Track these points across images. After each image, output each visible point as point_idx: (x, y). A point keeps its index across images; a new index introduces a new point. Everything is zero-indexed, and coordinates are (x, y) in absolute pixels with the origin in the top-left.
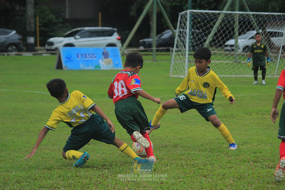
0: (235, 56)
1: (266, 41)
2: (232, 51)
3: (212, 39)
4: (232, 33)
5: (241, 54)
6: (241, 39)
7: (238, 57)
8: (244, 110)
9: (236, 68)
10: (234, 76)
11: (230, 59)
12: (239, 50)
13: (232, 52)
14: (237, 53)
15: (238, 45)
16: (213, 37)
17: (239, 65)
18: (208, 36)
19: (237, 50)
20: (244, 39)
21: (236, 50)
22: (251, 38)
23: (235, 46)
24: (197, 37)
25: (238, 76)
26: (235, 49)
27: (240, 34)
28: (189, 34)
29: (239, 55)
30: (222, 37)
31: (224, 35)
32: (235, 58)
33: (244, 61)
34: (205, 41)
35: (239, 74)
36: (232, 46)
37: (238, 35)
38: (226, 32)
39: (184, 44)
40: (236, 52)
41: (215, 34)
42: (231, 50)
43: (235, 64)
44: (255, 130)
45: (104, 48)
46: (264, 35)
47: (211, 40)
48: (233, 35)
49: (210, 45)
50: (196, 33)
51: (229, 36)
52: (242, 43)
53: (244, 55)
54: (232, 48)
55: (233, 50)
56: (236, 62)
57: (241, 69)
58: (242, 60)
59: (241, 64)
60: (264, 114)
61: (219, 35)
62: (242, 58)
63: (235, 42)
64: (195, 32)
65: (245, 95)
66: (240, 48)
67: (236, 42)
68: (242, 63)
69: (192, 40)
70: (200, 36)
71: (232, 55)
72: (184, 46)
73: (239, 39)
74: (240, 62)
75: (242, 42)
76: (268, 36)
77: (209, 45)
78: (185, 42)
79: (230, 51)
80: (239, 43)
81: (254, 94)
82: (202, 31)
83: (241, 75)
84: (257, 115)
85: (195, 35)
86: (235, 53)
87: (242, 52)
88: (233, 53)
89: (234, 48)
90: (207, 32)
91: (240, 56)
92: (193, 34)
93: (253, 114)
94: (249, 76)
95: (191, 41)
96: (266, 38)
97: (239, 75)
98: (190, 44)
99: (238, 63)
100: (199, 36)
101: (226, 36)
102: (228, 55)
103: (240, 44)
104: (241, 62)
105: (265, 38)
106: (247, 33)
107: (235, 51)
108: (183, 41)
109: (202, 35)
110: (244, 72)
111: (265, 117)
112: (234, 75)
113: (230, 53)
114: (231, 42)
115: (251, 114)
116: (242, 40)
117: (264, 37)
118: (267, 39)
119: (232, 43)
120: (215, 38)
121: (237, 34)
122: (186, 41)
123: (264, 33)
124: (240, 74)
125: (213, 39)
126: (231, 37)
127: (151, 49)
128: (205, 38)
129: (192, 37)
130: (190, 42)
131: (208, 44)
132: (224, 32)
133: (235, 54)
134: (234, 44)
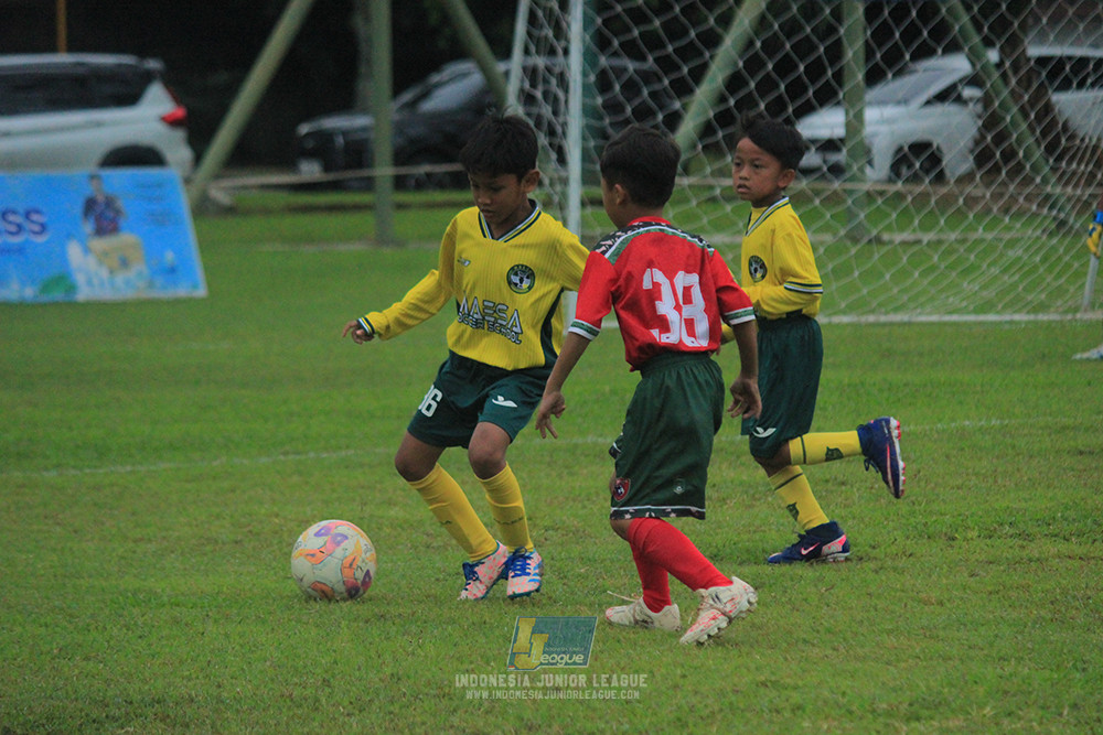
0: (850, 202)
1: (1026, 116)
2: (829, 175)
3: (718, 110)
4: (830, 73)
5: (881, 193)
6: (882, 103)
7: (867, 211)
8: (912, 513)
9: (856, 274)
10: (845, 319)
11: (821, 223)
12: (868, 170)
13: (830, 181)
14: (866, 187)
15: (867, 141)
16: (722, 99)
17: (876, 256)
18: (691, 91)
19: (861, 170)
20: (899, 103)
21: (855, 168)
22: (942, 97)
23: (850, 144)
24: (629, 100)
25: (871, 318)
26: (850, 166)
27: (874, 77)
28: (586, 87)
29: (870, 196)
30: (772, 97)
31: (783, 87)
32: (851, 215)
33: (901, 229)
34: (673, 120)
35: (874, 305)
36: (830, 145)
37: (862, 83)
38: (796, 67)
39: (556, 141)
40: (853, 179)
41: (734, 82)
42: (825, 169)
43: (853, 251)
44: (982, 630)
45: (92, 177)
46: (1013, 81)
47: (711, 114)
48: (834, 83)
49: (704, 147)
50: (625, 77)
51: (811, 92)
52: (884, 129)
53: (899, 196)
54: (834, 158)
55: (836, 170)
56: (855, 240)
57: (888, 276)
58: (889, 228)
59: (884, 249)
60: (1028, 537)
61: (752, 85)
62: (889, 215)
63: (848, 125)
64: (620, 71)
65: (912, 427)
66: (877, 160)
67: (855, 124)
68: (891, 242)
69: (601, 118)
70: (645, 92)
71: (833, 199)
72: (554, 156)
73: (870, 104)
74: (878, 240)
75: (890, 121)
76: (1035, 85)
77: (700, 147)
78: (559, 129)
79: (823, 177)
80: (868, 130)
81: (967, 423)
82: (656, 68)
83: (887, 313)
84: (988, 541)
85: (617, 88)
86: (849, 186)
87: (890, 181)
88: (837, 185)
89: (841, 157)
90: (685, 70)
91: (880, 201)
92: (603, 83)
93: (965, 539)
94: (934, 318)
95: (593, 122)
96: (1026, 97)
97: (872, 311)
98: (592, 144)
99: (870, 241)
100: (639, 92)
101: (796, 89)
102: (810, 200)
103: (874, 135)
104: (886, 237)
105: (1021, 97)
106: (915, 71)
107: (847, 175)
108: (550, 124)
109: (657, 87)
110: (905, 298)
111: (1033, 550)
112: (844, 312)
113: (820, 185)
114: (825, 123)
115: (954, 539)
116: (890, 111)
117: (1012, 92)
118: (1033, 102)
119: (832, 128)
120: (732, 102)
121: (860, 76)
122: (564, 125)
123: (1016, 67)
124: (880, 305)
125: (722, 107)
126: (826, 97)
127: (365, 173)
128: (677, 105)
129: (599, 100)
130: (591, 131)
131: (695, 136)
132: (785, 67)
133: (850, 192)
134: (840, 132)
